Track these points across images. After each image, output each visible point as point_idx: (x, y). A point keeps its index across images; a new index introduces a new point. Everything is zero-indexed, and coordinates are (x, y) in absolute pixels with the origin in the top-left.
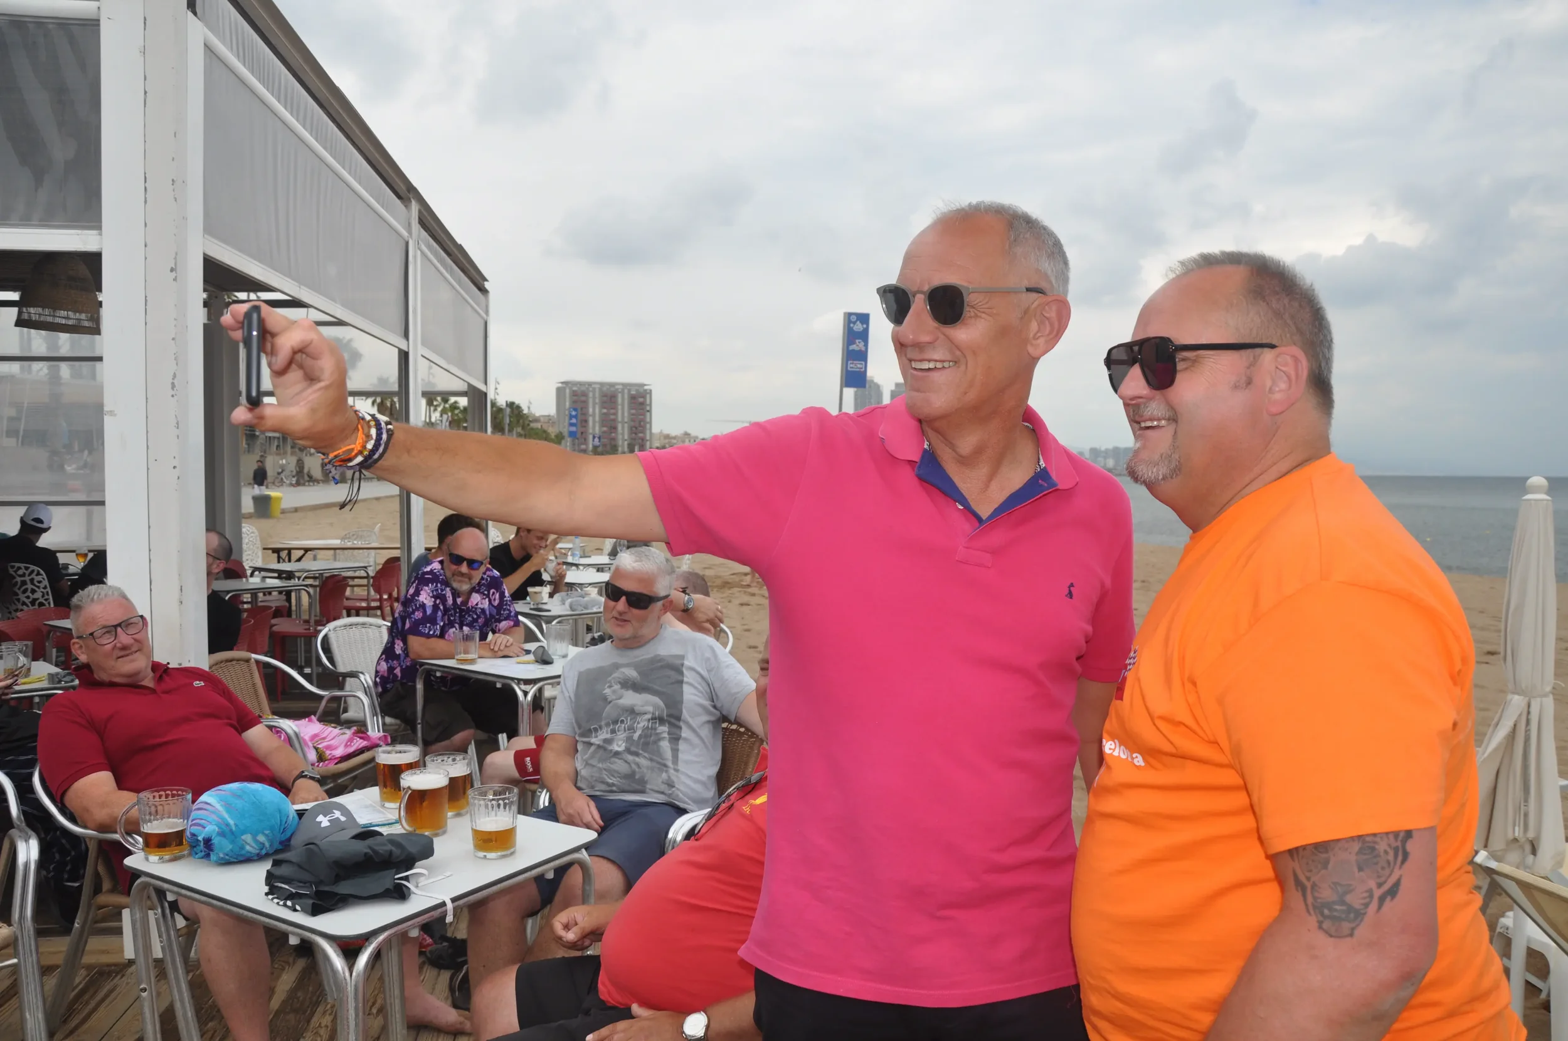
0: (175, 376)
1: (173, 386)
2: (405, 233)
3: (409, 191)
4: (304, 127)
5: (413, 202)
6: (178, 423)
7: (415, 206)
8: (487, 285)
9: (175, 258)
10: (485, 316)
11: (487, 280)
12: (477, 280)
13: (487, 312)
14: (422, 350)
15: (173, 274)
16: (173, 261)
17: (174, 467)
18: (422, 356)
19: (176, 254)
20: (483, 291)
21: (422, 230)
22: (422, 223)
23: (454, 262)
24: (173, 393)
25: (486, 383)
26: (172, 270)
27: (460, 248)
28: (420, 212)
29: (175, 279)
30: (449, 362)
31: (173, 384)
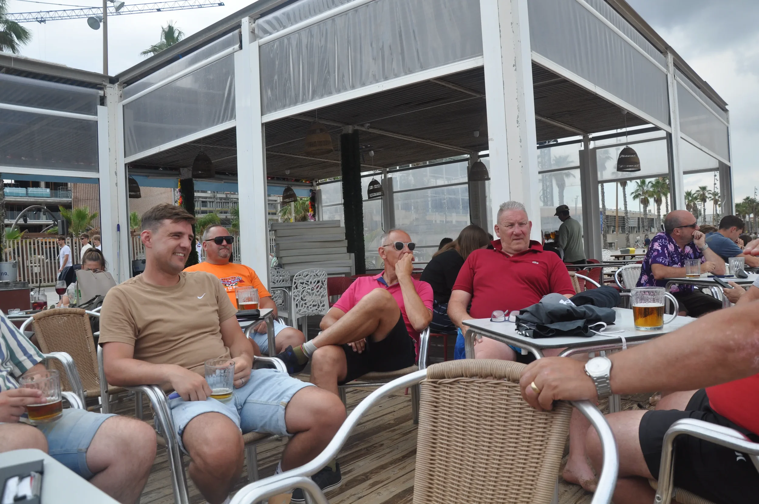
0: (518, 117)
1: (518, 121)
2: (664, 70)
3: (666, 48)
4: (592, 6)
5: (669, 54)
6: (521, 140)
7: (670, 57)
8: (727, 107)
9: (515, 60)
10: (727, 124)
11: (727, 105)
12: (721, 105)
13: (728, 122)
14: (680, 134)
15: (515, 68)
16: (514, 61)
17: (520, 162)
18: (681, 138)
19: (515, 57)
20: (726, 111)
21: (677, 70)
22: (675, 65)
23: (704, 92)
24: (518, 125)
25: (730, 162)
26: (514, 66)
27: (705, 83)
28: (674, 60)
29: (516, 70)
30: (702, 145)
31: (517, 120)
